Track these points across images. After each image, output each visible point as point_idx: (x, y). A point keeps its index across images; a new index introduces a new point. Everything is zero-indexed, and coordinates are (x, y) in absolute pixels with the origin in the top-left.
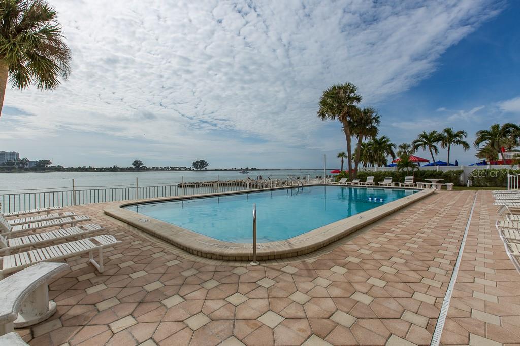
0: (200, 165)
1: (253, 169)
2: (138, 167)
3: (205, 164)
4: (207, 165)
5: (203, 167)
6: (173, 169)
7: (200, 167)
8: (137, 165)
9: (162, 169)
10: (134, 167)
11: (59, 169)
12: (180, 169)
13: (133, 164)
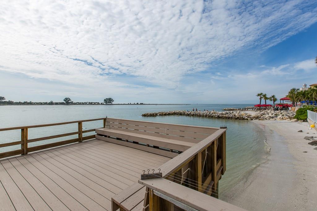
0: (109, 101)
1: (141, 104)
2: (67, 102)
3: (112, 100)
4: (113, 101)
5: (110, 102)
6: (91, 104)
7: (108, 103)
8: (67, 101)
9: (83, 104)
10: (65, 102)
11: (10, 103)
12: (95, 104)
13: (64, 100)
